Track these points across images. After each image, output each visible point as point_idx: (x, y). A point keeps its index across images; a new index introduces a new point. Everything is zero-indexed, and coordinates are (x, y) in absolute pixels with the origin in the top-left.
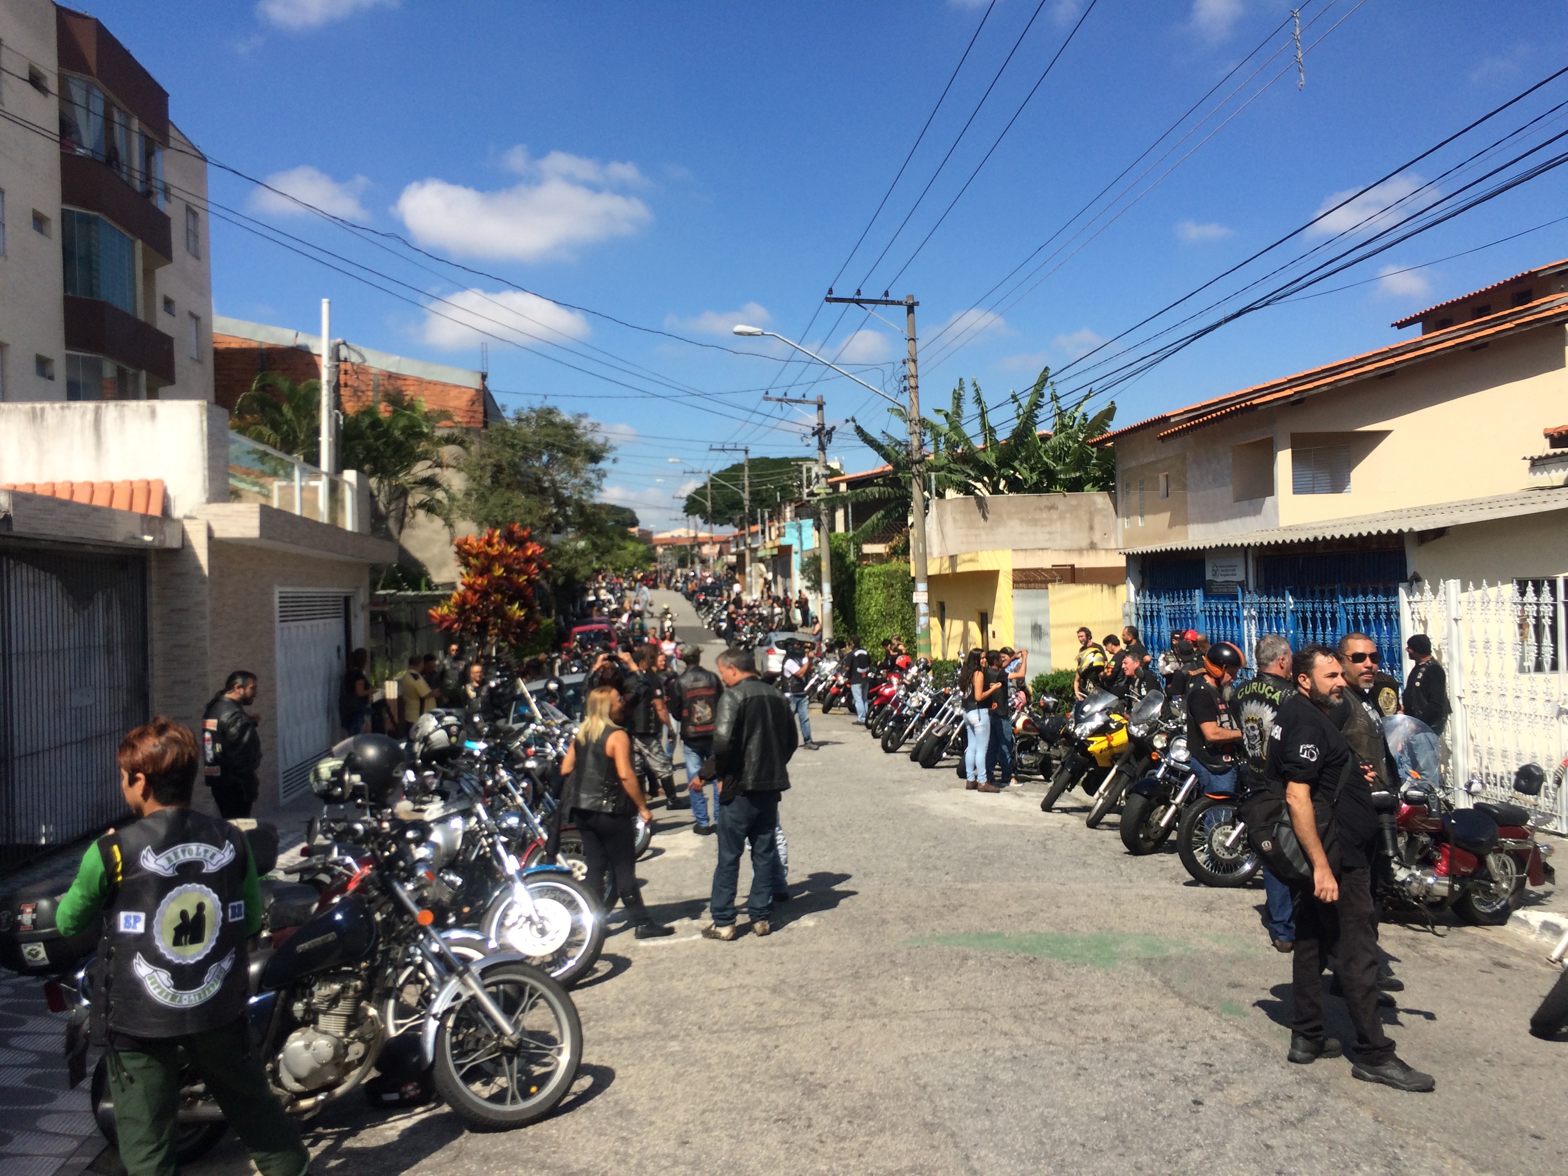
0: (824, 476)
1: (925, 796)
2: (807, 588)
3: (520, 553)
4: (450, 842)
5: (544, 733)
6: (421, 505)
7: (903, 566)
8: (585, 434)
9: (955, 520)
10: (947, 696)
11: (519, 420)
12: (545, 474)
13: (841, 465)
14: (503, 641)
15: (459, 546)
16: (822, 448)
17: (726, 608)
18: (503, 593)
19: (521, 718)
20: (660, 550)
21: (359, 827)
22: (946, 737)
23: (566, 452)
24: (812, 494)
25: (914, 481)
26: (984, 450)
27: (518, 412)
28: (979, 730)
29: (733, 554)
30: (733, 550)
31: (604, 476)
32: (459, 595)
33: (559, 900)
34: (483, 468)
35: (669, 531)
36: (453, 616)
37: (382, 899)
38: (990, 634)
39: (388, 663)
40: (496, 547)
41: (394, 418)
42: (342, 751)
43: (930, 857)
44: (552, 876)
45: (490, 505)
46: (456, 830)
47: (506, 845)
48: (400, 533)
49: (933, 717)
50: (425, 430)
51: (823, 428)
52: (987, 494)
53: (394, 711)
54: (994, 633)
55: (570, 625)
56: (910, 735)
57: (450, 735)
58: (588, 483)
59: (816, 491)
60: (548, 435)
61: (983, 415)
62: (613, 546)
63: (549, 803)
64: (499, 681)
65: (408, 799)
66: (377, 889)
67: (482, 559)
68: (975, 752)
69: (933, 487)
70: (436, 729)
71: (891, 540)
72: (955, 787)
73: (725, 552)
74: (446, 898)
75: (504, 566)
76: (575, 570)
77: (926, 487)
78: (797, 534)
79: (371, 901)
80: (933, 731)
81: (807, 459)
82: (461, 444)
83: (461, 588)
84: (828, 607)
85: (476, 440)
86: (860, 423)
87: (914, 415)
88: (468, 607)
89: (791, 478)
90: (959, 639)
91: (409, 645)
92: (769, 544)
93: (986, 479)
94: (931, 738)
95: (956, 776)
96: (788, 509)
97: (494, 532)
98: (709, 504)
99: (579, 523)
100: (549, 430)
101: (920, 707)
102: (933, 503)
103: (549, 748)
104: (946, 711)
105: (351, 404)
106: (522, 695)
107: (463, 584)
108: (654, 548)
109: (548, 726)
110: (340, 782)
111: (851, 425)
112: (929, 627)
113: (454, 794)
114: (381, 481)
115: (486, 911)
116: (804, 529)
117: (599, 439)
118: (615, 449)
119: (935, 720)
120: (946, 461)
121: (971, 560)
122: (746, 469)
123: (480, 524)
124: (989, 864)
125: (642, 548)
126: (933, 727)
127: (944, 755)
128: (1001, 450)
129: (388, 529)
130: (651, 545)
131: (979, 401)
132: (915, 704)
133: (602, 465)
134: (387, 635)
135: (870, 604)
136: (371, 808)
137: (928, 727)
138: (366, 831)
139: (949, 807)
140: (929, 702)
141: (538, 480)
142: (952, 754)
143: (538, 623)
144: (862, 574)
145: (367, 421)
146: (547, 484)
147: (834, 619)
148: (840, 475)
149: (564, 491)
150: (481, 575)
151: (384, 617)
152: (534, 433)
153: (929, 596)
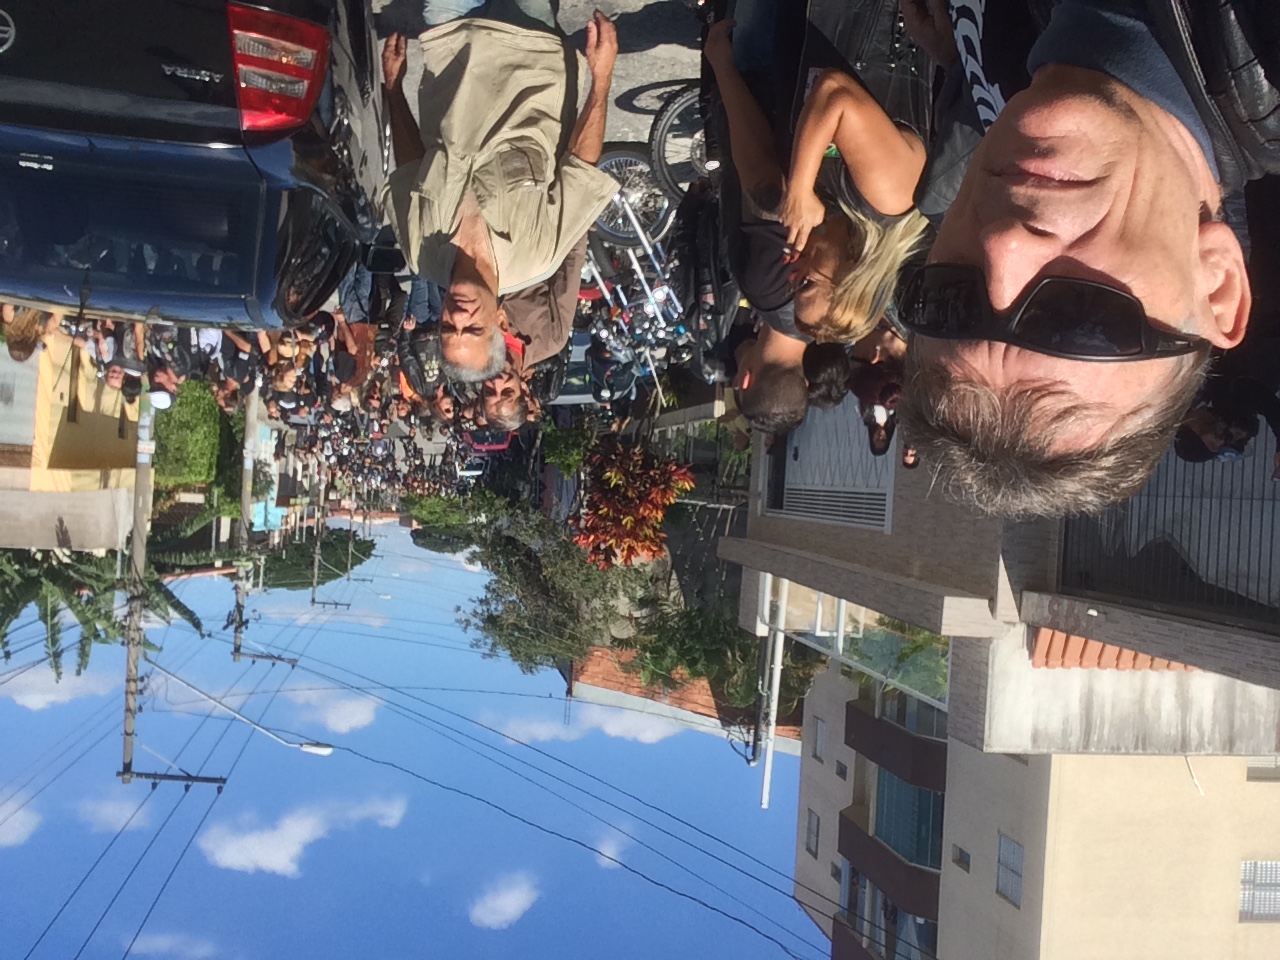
0: (241, 579)
2: (269, 466)
3: (602, 537)
7: (162, 480)
9: (97, 524)
16: (239, 607)
18: (625, 497)
20: (394, 507)
24: (255, 561)
25: (141, 568)
26: (55, 596)
29: (332, 501)
32: (668, 500)
35: (386, 523)
36: (674, 478)
38: (67, 395)
40: (625, 546)
41: (673, 667)
50: (647, 655)
51: (236, 628)
52: (58, 551)
54: (62, 397)
59: (250, 563)
61: (53, 633)
67: (641, 535)
69: (119, 561)
71: (173, 505)
75: (621, 525)
77: (127, 560)
78: (269, 517)
84: (249, 444)
86: (196, 632)
87: (134, 649)
88: (660, 487)
92: (298, 508)
93: (56, 566)
96: (277, 540)
98: (351, 549)
102: (120, 545)
108: (398, 510)
111: (206, 631)
112: (140, 412)
116: (262, 520)
120: (102, 587)
125: (412, 511)
128: (35, 595)
130: (402, 513)
135: (203, 442)
144: (208, 474)
147: (243, 430)
148: (221, 576)
150: (644, 519)
153: (136, 447)
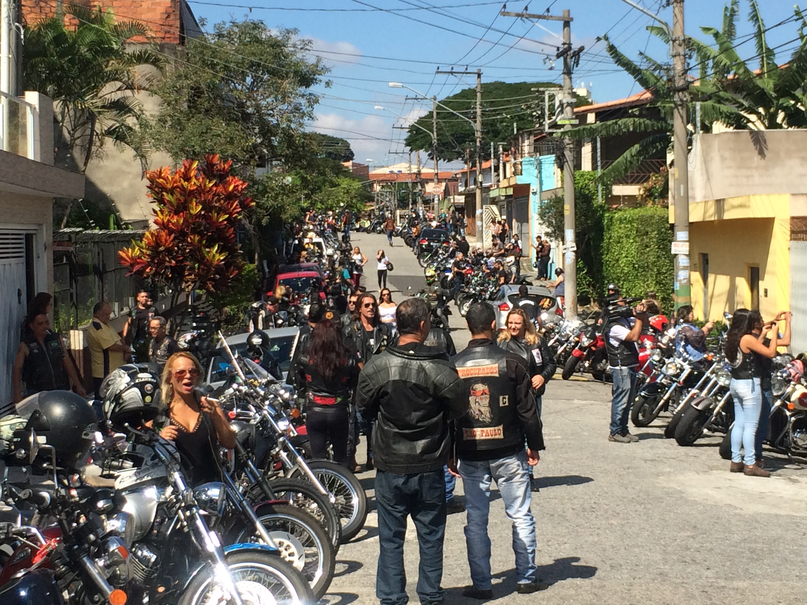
0: (569, 104)
1: (681, 478)
2: (547, 234)
3: (220, 189)
4: (144, 514)
5: (246, 394)
6: (110, 133)
7: (660, 211)
8: (293, 53)
9: (723, 159)
10: (711, 363)
11: (220, 35)
12: (248, 98)
13: (588, 92)
14: (200, 288)
15: (152, 180)
16: (568, 72)
17: (452, 255)
18: (200, 233)
19: (220, 376)
20: (377, 188)
21: (45, 494)
22: (708, 411)
23: (273, 73)
24: (555, 126)
25: (676, 111)
26: (760, 76)
27: (217, 27)
28: (748, 404)
29: (460, 194)
30: (461, 189)
31: (317, 101)
32: (152, 234)
33: (264, 583)
34: (178, 91)
35: (388, 167)
36: (146, 259)
37: (71, 576)
38: (762, 293)
39: (73, 310)
40: (194, 180)
41: (81, 32)
42: (26, 408)
43: (688, 549)
44: (256, 556)
45: (186, 133)
46: (151, 500)
47: (206, 519)
48: (86, 164)
49: (693, 387)
50: (115, 46)
51: (570, 48)
52: (762, 128)
53: (80, 364)
54: (766, 291)
55: (275, 272)
56: (665, 407)
57: (144, 395)
58: (297, 109)
59: (559, 123)
60: (253, 54)
61: (759, 34)
62: (325, 181)
63: (252, 472)
64: (195, 333)
65: (95, 463)
66: (65, 565)
67: (177, 194)
68: (743, 429)
69: (698, 119)
70: (129, 387)
71: (647, 180)
72: (717, 468)
73: (452, 191)
74: (139, 576)
75: (201, 203)
76: (282, 209)
77: (690, 119)
78: (536, 172)
79: (58, 578)
80: (693, 404)
81: (549, 85)
82: (155, 62)
83: (154, 227)
84: (571, 257)
85: (172, 58)
86: (613, 41)
87: (678, 34)
88: (162, 249)
89: (529, 107)
90: (724, 298)
91: (96, 291)
92: (504, 183)
93: (761, 110)
94: (690, 411)
95: (719, 457)
96: (527, 142)
97: (191, 165)
98: (434, 136)
99: (286, 156)
100: (254, 48)
101: (678, 376)
102: (698, 138)
103: (253, 412)
104: (708, 380)
105: (33, 15)
106: (223, 349)
107: (156, 222)
108: (371, 185)
109: (251, 386)
110: (25, 444)
111: (604, 43)
112: (689, 284)
113: (147, 460)
114: (65, 105)
115: (183, 592)
116: (544, 166)
117: (311, 59)
118: (328, 70)
119: (694, 391)
120: (714, 89)
121: (741, 206)
122: (479, 95)
123: (175, 155)
124: (757, 560)
125: (357, 185)
126: (692, 398)
127: (705, 431)
128: (780, 76)
129: (72, 159)
130: (367, 182)
131: (755, 17)
132: (671, 371)
133: (314, 89)
134: (72, 278)
135: (620, 254)
136: (58, 472)
137: (686, 399)
138: (52, 499)
139: (710, 492)
140: (688, 369)
141: (241, 105)
142: (715, 431)
143: (240, 268)
144: (611, 219)
145: (51, 35)
146: (250, 110)
147: (578, 270)
148: (586, 103)
149: (270, 119)
150: (177, 213)
151: (68, 258)
152: (237, 51)
153: (690, 247)
